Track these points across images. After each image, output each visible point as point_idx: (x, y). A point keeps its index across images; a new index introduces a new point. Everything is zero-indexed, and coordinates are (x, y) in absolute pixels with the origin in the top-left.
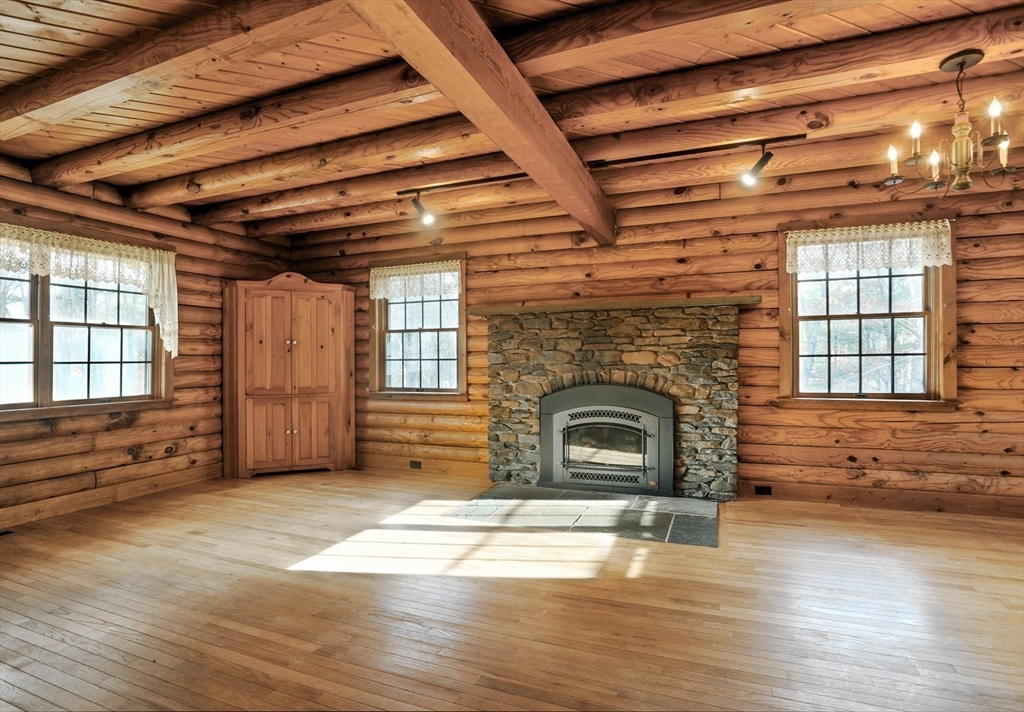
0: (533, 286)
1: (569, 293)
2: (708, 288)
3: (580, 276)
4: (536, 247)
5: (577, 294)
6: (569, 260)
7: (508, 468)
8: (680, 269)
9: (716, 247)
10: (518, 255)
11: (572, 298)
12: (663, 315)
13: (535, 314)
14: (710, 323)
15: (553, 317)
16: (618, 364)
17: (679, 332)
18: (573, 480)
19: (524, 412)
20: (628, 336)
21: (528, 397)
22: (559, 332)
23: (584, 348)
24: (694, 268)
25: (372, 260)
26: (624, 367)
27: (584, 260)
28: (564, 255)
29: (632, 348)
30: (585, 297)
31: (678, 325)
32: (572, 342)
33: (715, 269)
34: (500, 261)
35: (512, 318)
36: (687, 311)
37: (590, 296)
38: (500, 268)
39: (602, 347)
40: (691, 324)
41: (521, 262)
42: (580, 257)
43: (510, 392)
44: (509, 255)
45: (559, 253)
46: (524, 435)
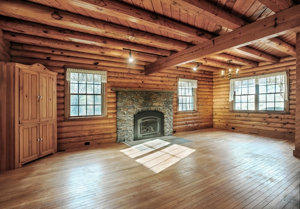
0: (128, 83)
1: (138, 86)
2: (166, 88)
3: (141, 82)
4: (129, 72)
5: (140, 87)
6: (138, 77)
7: (124, 137)
8: (161, 83)
9: (167, 79)
10: (124, 73)
11: (138, 88)
12: (161, 94)
13: (132, 91)
14: (169, 96)
15: (136, 93)
16: (152, 106)
17: (164, 98)
18: (143, 137)
19: (129, 120)
20: (154, 99)
21: (130, 115)
22: (139, 97)
23: (145, 101)
24: (164, 83)
25: (66, 64)
26: (153, 106)
27: (142, 78)
28: (137, 75)
29: (155, 102)
30: (141, 88)
31: (164, 96)
32: (142, 100)
33: (167, 84)
34: (119, 74)
35: (125, 92)
36: (165, 93)
37: (143, 88)
38: (118, 76)
39: (149, 101)
40: (166, 96)
41: (125, 76)
42: (140, 77)
43: (125, 114)
44: (121, 73)
45: (135, 75)
46: (129, 127)
